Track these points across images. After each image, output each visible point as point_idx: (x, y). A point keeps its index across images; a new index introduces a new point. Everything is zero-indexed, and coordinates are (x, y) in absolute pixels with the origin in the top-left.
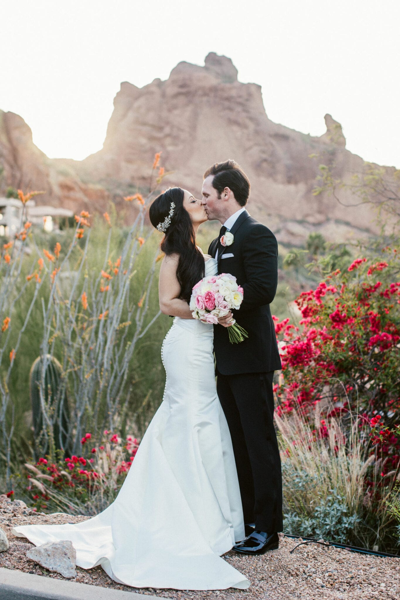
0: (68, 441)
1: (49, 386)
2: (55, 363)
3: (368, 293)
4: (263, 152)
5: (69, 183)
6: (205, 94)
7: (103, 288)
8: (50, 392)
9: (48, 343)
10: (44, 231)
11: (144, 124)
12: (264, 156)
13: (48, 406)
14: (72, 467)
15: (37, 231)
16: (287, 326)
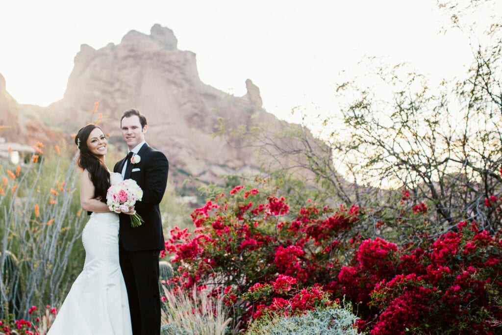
0: (19, 315)
1: (7, 272)
2: (12, 257)
3: (242, 210)
4: (195, 107)
5: (34, 125)
6: (150, 58)
7: (52, 201)
8: (7, 276)
9: (8, 239)
10: (11, 163)
11: (99, 80)
12: (196, 111)
13: (5, 288)
14: (21, 328)
15: (6, 163)
16: (186, 233)
